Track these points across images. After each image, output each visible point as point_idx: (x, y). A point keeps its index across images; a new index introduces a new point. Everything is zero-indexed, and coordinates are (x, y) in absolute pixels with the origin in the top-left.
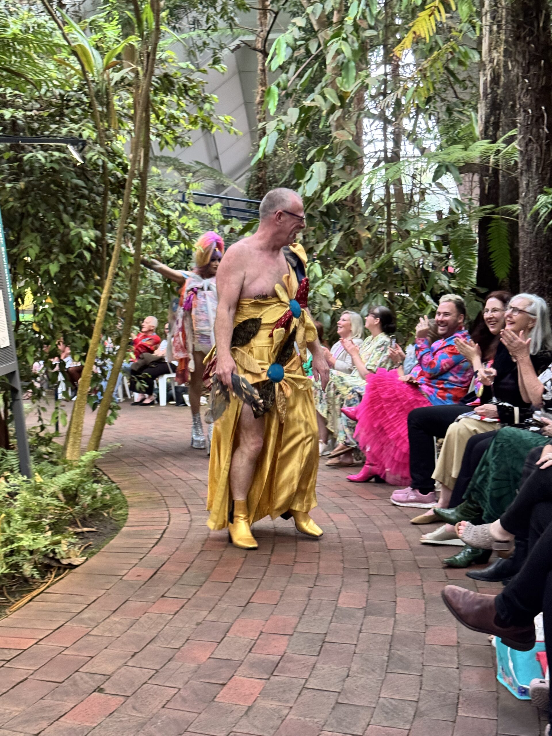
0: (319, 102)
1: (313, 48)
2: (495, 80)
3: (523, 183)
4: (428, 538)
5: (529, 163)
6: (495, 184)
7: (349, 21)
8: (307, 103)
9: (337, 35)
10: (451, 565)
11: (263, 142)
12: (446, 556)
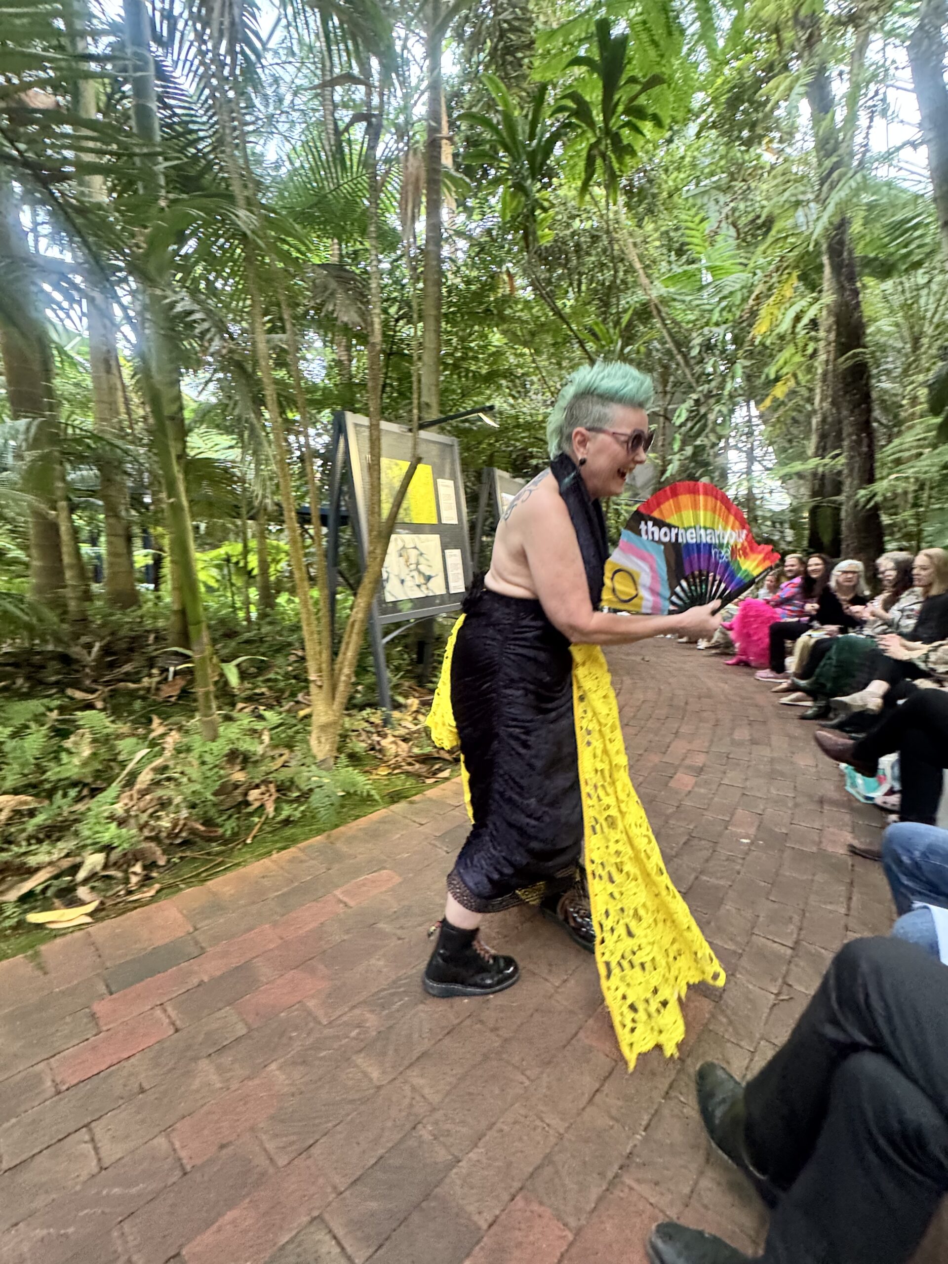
0: (706, 442)
1: (703, 410)
2: (824, 421)
3: (848, 482)
4: (786, 699)
5: (851, 470)
6: (822, 485)
7: (726, 392)
8: (698, 442)
9: (718, 401)
10: (803, 718)
11: (670, 467)
12: (799, 712)
